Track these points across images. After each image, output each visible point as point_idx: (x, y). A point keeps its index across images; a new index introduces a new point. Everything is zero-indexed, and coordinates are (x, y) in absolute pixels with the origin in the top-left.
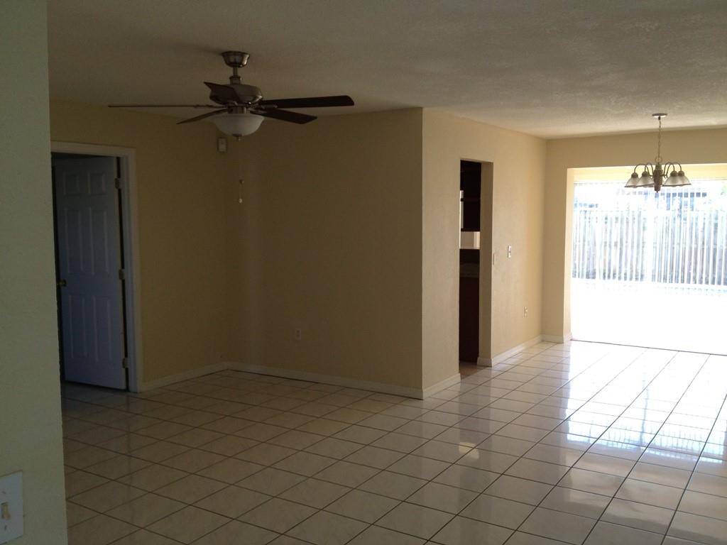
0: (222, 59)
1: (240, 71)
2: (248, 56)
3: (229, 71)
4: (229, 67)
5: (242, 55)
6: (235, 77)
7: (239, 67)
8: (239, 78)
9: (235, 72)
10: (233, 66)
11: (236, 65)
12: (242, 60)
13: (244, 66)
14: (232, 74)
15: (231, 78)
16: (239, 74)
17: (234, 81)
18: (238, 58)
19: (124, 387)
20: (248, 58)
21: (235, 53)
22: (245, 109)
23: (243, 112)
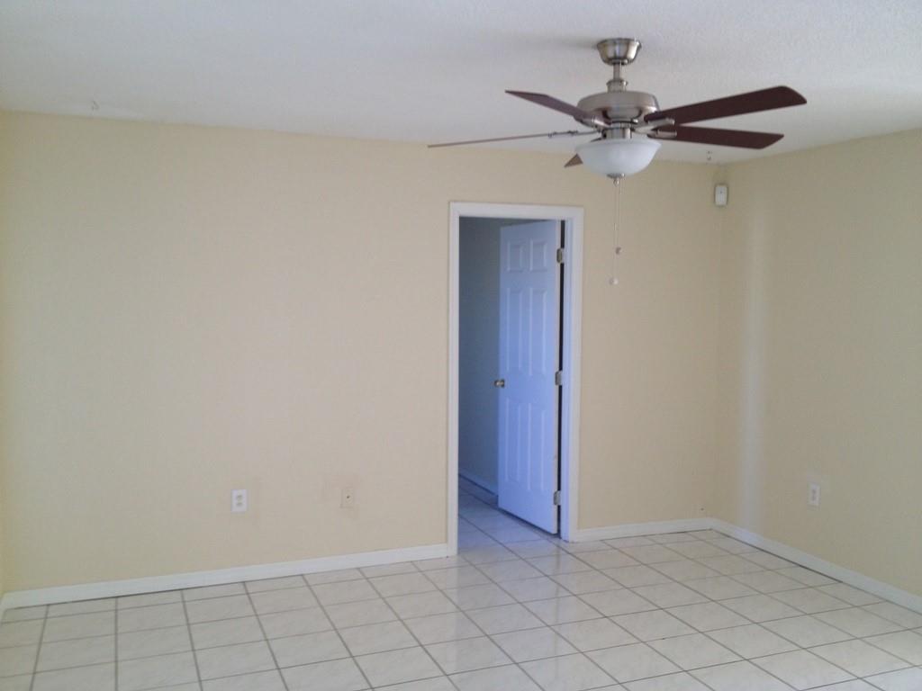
0: (596, 54)
1: (625, 71)
2: (638, 44)
3: (608, 71)
4: (606, 66)
5: (627, 42)
6: (616, 81)
7: (623, 64)
8: (621, 81)
9: (616, 72)
10: (614, 64)
11: (617, 61)
12: (627, 51)
13: (631, 61)
14: (611, 77)
15: (609, 83)
16: (623, 76)
17: (615, 87)
18: (618, 50)
19: (554, 531)
20: (639, 48)
21: (615, 42)
22: (628, 131)
23: (624, 136)
